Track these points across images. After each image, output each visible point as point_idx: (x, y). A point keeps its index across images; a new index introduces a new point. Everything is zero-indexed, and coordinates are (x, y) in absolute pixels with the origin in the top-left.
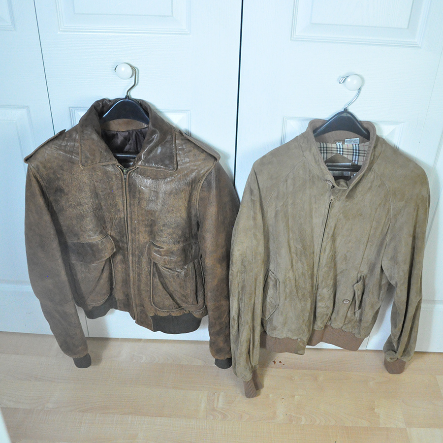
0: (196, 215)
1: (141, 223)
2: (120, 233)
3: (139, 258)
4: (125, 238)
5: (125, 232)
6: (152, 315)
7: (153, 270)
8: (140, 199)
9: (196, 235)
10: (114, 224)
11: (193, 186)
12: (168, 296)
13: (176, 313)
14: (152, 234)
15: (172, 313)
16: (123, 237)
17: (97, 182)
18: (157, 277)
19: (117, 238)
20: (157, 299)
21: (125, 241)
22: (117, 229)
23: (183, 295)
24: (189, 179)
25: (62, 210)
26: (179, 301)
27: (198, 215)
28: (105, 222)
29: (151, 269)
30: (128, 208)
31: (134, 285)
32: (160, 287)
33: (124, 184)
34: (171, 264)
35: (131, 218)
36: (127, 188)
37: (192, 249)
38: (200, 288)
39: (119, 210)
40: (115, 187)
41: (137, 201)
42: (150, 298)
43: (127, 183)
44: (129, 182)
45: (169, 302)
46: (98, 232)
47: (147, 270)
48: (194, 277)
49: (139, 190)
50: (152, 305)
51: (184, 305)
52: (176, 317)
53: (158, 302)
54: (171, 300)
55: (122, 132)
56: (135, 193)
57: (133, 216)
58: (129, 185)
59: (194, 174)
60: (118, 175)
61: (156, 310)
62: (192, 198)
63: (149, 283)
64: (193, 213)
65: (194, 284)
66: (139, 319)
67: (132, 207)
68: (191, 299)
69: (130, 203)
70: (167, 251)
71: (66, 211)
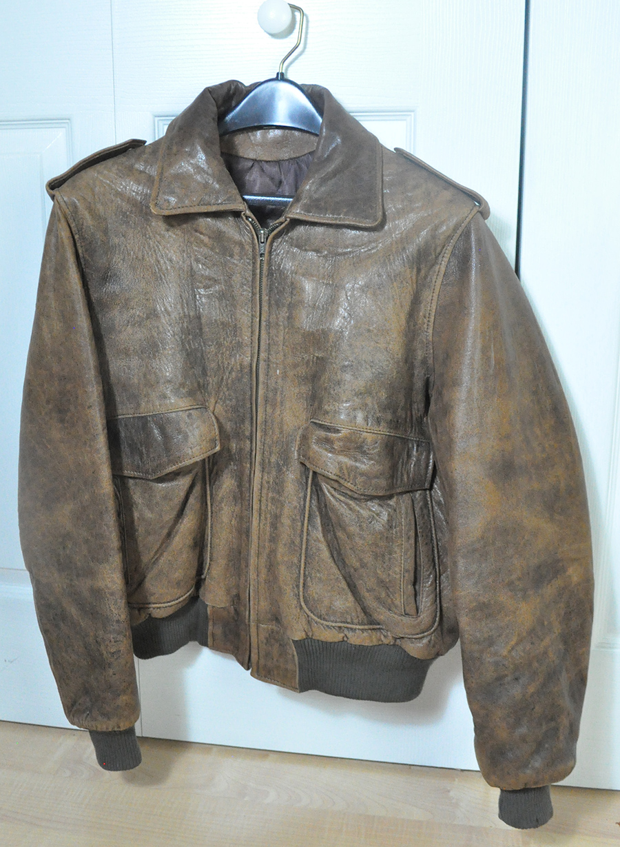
0: (424, 362)
1: (290, 373)
2: (235, 409)
3: (280, 470)
4: (247, 424)
5: (249, 406)
6: (299, 635)
7: (310, 507)
8: (291, 307)
9: (420, 421)
10: (224, 383)
11: (423, 273)
12: (343, 585)
13: (360, 637)
14: (316, 400)
15: (350, 634)
16: (243, 421)
17: (197, 261)
18: (320, 528)
19: (228, 426)
20: (316, 589)
21: (247, 433)
22: (231, 400)
23: (381, 582)
24: (412, 249)
25: (112, 329)
26: (371, 602)
27: (430, 361)
28: (204, 372)
29: (305, 500)
30: (264, 336)
31: (258, 555)
32: (325, 554)
33: (258, 271)
34: (355, 478)
35: (268, 361)
36: (264, 279)
37: (409, 456)
38: (425, 571)
39: (240, 345)
40: (237, 279)
41: (284, 313)
42: (298, 586)
43: (265, 267)
44: (270, 264)
45: (344, 602)
46: (184, 391)
47: (295, 503)
48: (412, 533)
49: (292, 283)
50: (301, 608)
51: (382, 614)
52: (360, 648)
53: (316, 596)
54: (351, 598)
55: (267, 162)
56: (281, 292)
57: (273, 359)
58: (270, 273)
59: (424, 233)
60: (247, 247)
61: (309, 623)
62: (418, 311)
63: (297, 541)
64: (420, 354)
65: (411, 553)
66: (262, 661)
67: (273, 332)
68: (401, 599)
69: (268, 322)
70: (348, 439)
71: (120, 332)
